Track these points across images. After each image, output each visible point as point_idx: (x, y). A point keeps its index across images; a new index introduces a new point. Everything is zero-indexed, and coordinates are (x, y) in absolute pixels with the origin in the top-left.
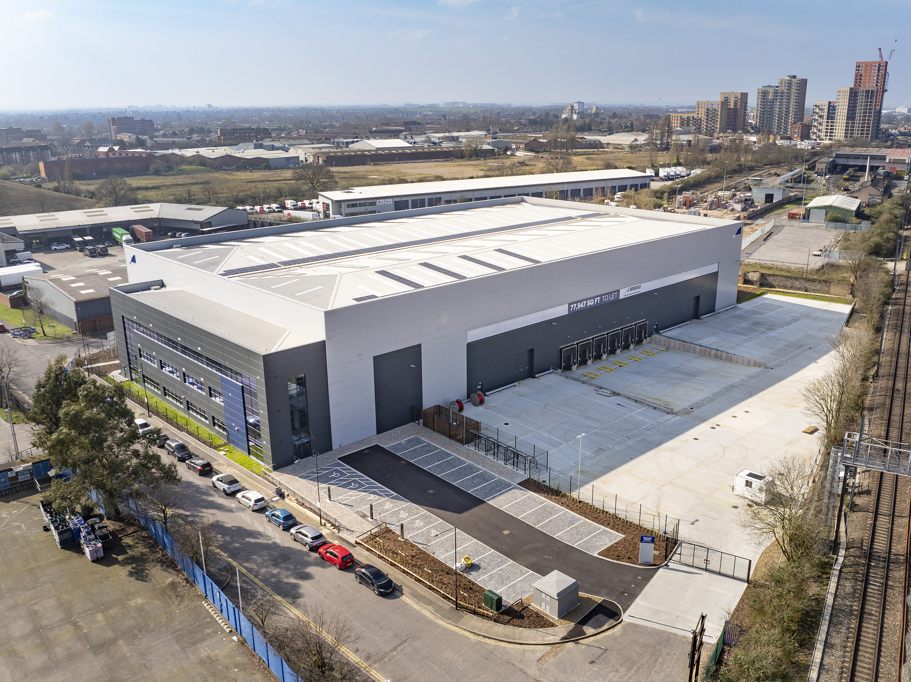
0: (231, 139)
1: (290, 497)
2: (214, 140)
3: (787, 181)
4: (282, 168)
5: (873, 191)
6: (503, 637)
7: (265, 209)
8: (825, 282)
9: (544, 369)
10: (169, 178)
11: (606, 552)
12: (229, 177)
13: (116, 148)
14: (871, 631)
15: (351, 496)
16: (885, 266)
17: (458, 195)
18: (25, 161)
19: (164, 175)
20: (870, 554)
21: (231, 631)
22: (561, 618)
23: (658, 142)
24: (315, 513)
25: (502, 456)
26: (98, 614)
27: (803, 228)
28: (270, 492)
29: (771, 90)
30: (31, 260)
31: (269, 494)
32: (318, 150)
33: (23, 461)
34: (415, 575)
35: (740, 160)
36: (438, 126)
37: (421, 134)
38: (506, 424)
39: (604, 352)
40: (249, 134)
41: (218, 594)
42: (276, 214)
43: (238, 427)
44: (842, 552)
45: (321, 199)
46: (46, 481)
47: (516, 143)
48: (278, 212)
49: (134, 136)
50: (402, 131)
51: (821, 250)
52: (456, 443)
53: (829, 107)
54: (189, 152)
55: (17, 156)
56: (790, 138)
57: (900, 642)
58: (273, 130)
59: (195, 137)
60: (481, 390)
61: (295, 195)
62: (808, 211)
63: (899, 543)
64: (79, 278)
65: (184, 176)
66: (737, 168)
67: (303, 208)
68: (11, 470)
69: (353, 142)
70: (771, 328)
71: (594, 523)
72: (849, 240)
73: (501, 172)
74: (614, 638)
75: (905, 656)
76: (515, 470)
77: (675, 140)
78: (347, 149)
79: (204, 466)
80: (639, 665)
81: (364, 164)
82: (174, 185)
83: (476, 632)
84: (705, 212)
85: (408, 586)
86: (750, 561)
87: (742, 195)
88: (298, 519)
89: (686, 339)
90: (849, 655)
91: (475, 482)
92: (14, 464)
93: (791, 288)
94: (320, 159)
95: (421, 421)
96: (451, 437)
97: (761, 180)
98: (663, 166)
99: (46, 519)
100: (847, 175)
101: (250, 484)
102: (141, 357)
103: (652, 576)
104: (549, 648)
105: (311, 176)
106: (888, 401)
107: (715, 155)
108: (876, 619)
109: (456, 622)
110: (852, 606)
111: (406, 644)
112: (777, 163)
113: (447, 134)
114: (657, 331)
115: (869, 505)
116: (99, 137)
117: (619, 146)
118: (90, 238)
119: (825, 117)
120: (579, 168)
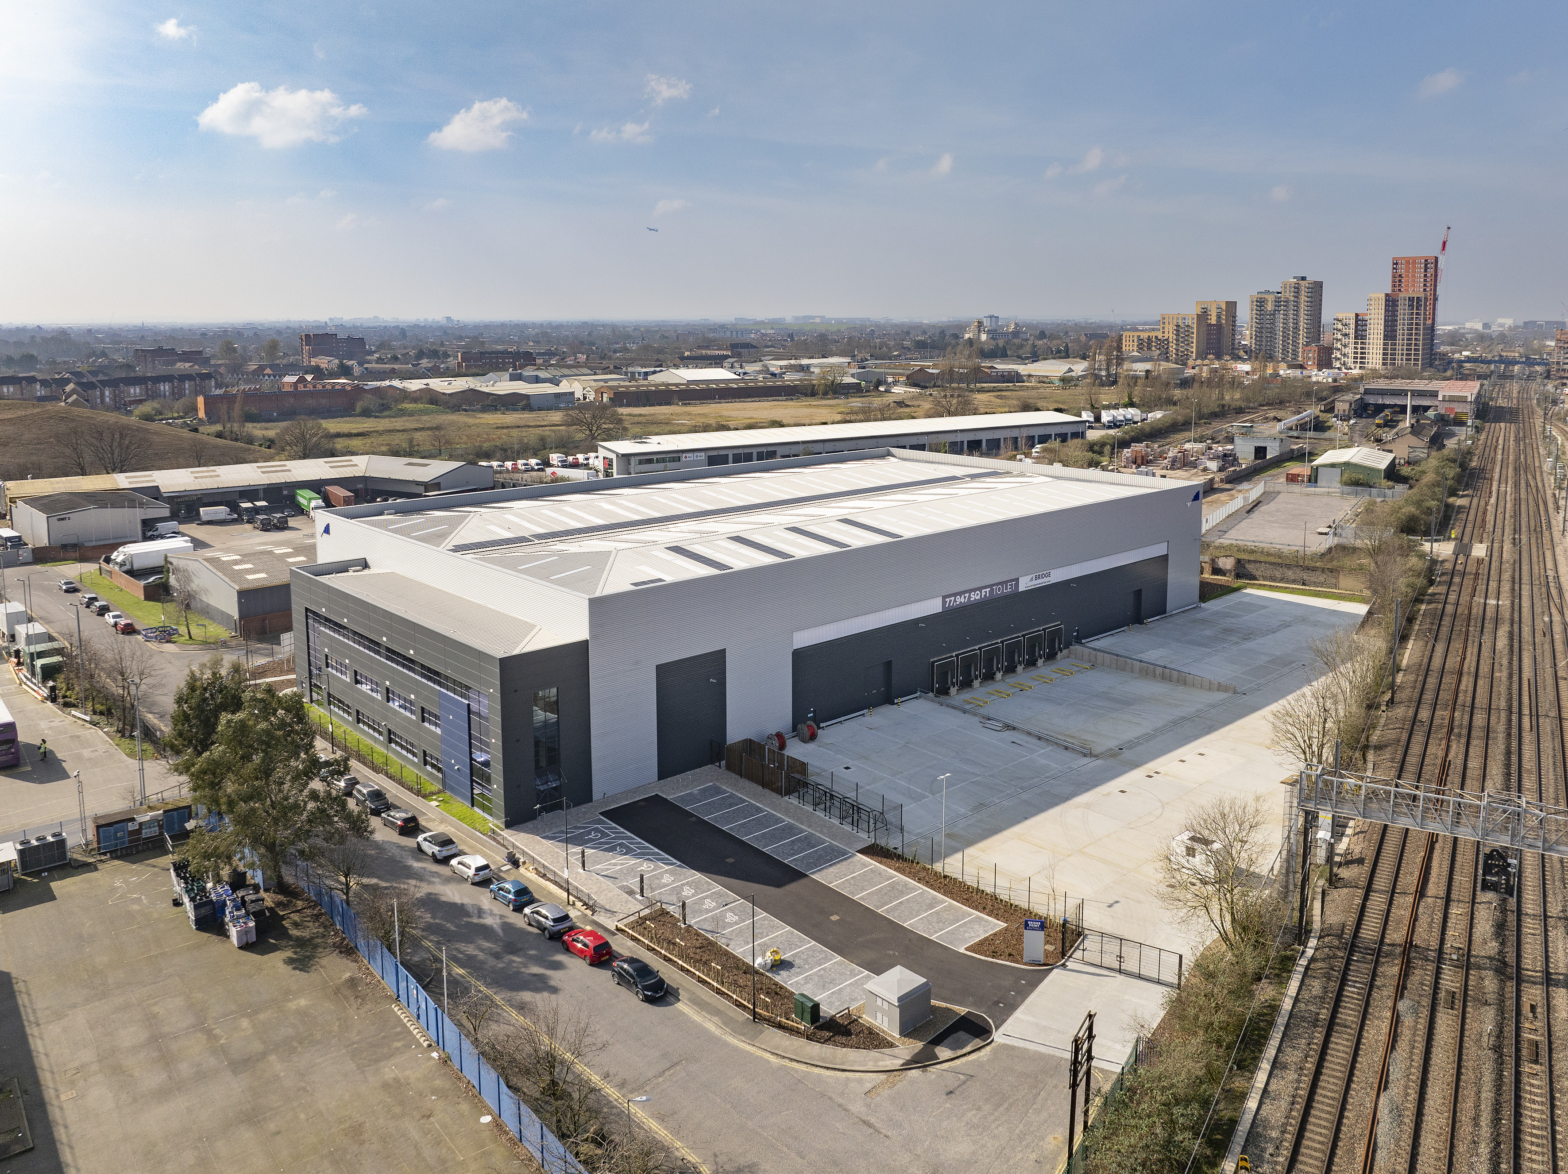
0: (476, 366)
1: (526, 866)
2: (451, 367)
3: (1291, 429)
4: (549, 409)
5: (1413, 441)
6: (818, 1061)
7: (519, 466)
8: (1331, 571)
9: (907, 691)
10: (382, 421)
11: (977, 948)
12: (471, 421)
13: (309, 378)
14: (1341, 1048)
15: (615, 864)
16: (1422, 548)
17: (801, 447)
18: (177, 394)
19: (376, 417)
20: (1353, 945)
21: (430, 1046)
22: (905, 1036)
23: (1103, 373)
24: (561, 887)
25: (837, 812)
26: (244, 1019)
27: (1308, 495)
28: (498, 858)
29: (1270, 298)
30: (177, 533)
31: (498, 860)
32: (602, 384)
33: (151, 808)
34: (697, 973)
35: (1223, 398)
36: (782, 350)
37: (755, 361)
38: (847, 768)
39: (998, 669)
40: (504, 360)
41: (415, 992)
42: (534, 474)
43: (458, 765)
44: (1313, 943)
45: (602, 453)
46: (182, 836)
47: (893, 374)
48: (539, 470)
49: (337, 361)
50: (727, 357)
51: (1330, 527)
52: (773, 793)
53: (1356, 322)
54: (415, 385)
55: (167, 388)
56: (1302, 367)
57: (1381, 1063)
58: (539, 354)
59: (425, 363)
60: (813, 719)
61: (564, 446)
62: (1316, 470)
63: (1397, 930)
64: (246, 557)
65: (405, 419)
66: (1217, 410)
67: (576, 465)
68: (133, 820)
69: (654, 372)
70: (1248, 635)
71: (964, 907)
72: (1372, 511)
73: (867, 416)
74: (980, 1065)
75: (1387, 1082)
76: (855, 832)
77: (1127, 370)
78: (645, 382)
79: (406, 821)
80: (1011, 1100)
81: (668, 404)
82: (390, 431)
83: (779, 1053)
84: (1164, 472)
85: (686, 990)
86: (1181, 956)
87: (1220, 449)
88: (536, 896)
89: (1121, 652)
90: (1306, 1080)
91: (796, 847)
92: (138, 812)
93: (1281, 580)
94: (605, 395)
95: (723, 763)
96: (764, 785)
97: (1252, 427)
98: (1108, 407)
99: (178, 887)
100: (1381, 418)
101: (471, 847)
102: (327, 667)
103: (1041, 980)
104: (883, 1076)
105: (589, 420)
106: (1405, 736)
107: (1185, 392)
108: (1352, 1032)
109: (752, 1039)
110: (1318, 1014)
111: (678, 1068)
112: (1280, 403)
113: (793, 362)
114: (1078, 640)
115: (1358, 878)
116: (285, 362)
117: (1045, 379)
118: (264, 503)
119: (1352, 336)
120: (982, 410)
